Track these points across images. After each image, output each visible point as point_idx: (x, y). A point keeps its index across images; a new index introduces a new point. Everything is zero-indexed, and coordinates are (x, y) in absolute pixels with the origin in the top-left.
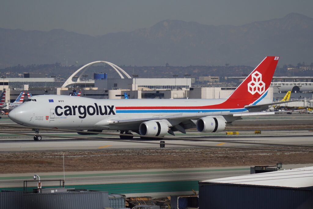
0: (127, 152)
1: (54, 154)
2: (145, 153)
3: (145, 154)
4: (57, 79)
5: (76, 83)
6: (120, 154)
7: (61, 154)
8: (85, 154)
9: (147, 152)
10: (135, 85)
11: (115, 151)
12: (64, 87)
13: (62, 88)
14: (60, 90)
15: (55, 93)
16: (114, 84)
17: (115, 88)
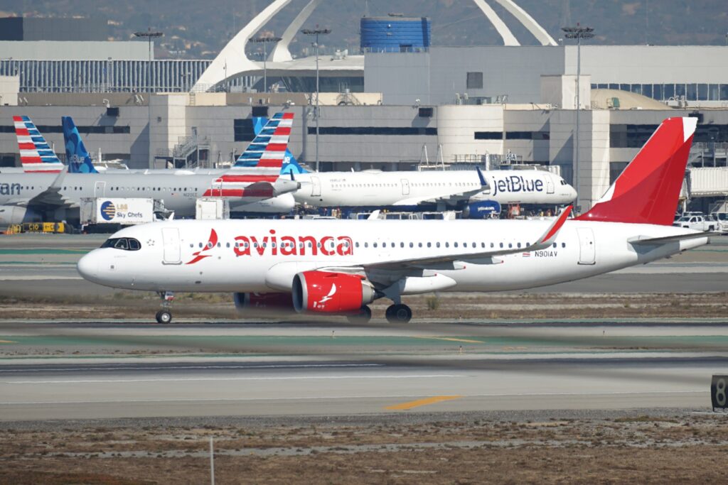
0: (540, 433)
1: (157, 437)
2: (631, 437)
3: (630, 444)
4: (168, 47)
5: (269, 71)
6: (502, 443)
7: (195, 440)
8: (321, 441)
9: (639, 430)
10: (577, 81)
11: (477, 423)
12: (207, 88)
13: (194, 95)
14: (186, 106)
15: (159, 119)
16: (468, 74)
17: (474, 98)
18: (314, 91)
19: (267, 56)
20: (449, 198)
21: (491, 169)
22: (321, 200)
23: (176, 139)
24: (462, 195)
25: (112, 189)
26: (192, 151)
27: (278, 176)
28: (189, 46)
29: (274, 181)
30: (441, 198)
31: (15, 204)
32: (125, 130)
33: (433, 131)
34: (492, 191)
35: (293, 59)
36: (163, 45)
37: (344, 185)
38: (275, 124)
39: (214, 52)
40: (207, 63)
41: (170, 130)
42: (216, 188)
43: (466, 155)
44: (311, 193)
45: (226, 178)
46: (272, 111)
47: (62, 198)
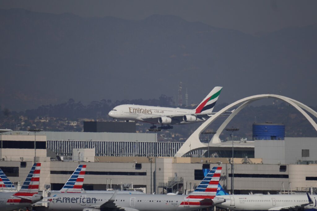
12: (182, 155)
13: (176, 158)
14: (172, 163)
15: (160, 169)
16: (302, 150)
17: (305, 161)
18: (231, 157)
19: (210, 141)
20: (294, 207)
21: (313, 194)
22: (235, 207)
23: (168, 178)
24: (300, 206)
25: (138, 201)
26: (175, 184)
27: (215, 196)
28: (173, 136)
29: (213, 198)
30: (291, 207)
31: (93, 208)
32: (144, 174)
33: (286, 176)
34: (314, 204)
35: (222, 142)
36: (161, 135)
37: (246, 201)
38: (214, 172)
39: (185, 139)
40: (182, 144)
41: (165, 174)
42: (186, 201)
43: (302, 188)
44: (230, 204)
45: (191, 197)
46: (212, 166)
47: (116, 205)
